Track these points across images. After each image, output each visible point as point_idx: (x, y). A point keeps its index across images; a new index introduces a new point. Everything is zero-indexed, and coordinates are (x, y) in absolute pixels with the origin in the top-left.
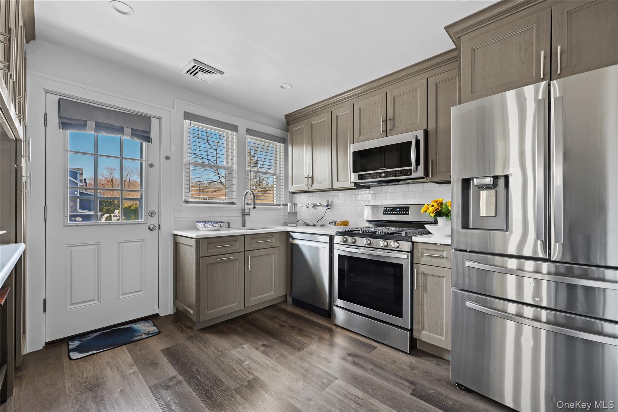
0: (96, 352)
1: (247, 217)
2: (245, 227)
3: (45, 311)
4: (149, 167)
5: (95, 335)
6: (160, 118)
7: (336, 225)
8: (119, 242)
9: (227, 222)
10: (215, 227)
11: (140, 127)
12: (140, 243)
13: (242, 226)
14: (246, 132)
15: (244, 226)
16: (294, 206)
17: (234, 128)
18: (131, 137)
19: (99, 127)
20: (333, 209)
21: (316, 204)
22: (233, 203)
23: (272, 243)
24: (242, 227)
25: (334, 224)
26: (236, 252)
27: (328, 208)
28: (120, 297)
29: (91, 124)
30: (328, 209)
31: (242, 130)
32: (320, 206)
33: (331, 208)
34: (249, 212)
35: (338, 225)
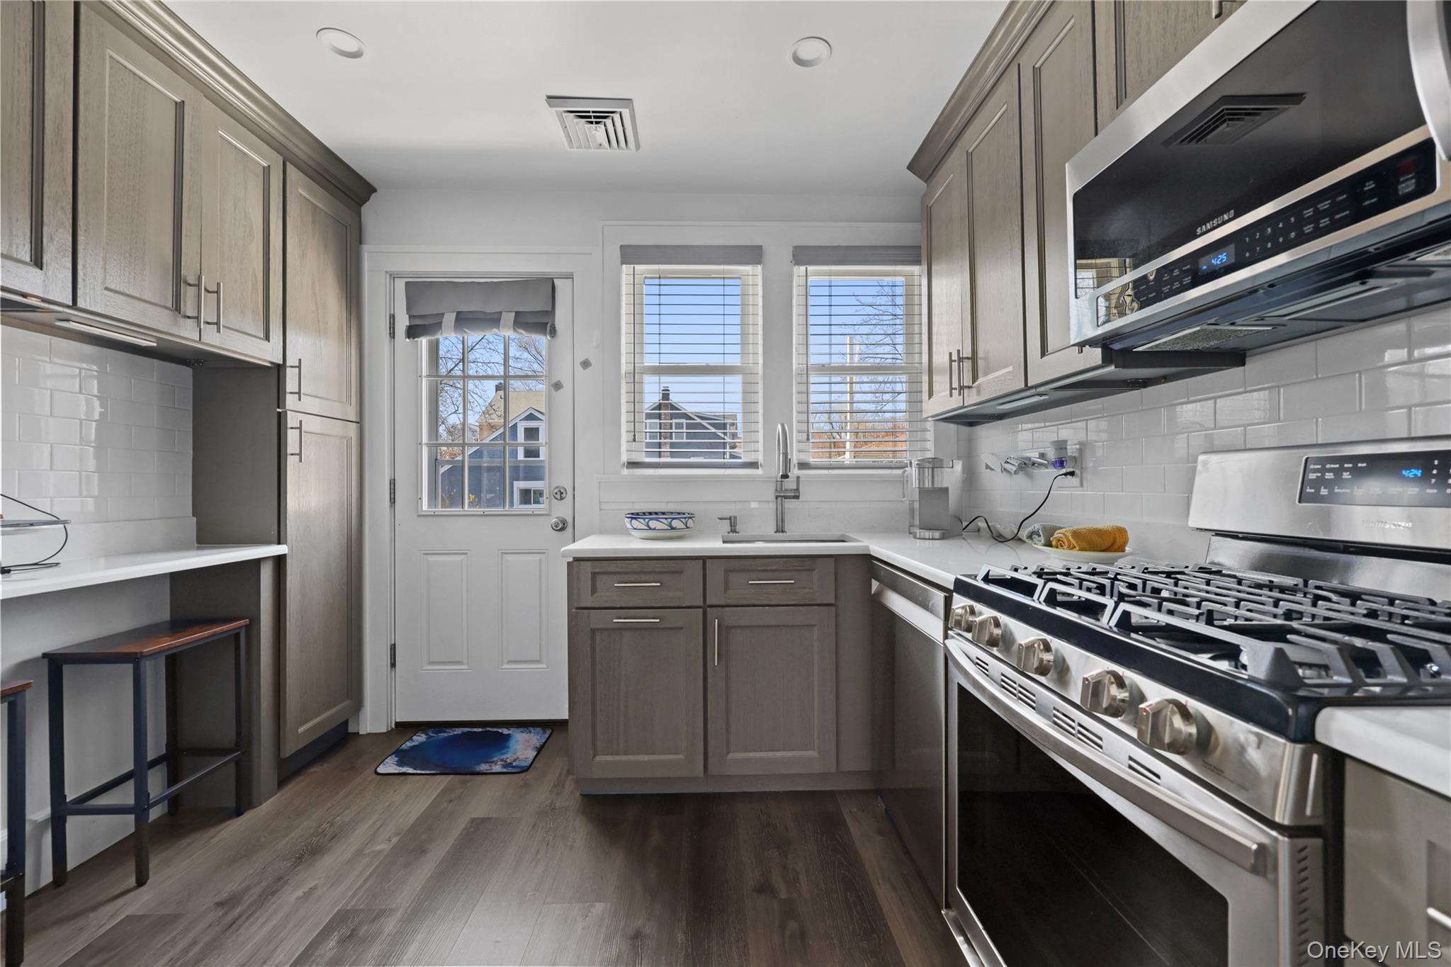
0: (411, 771)
1: (790, 504)
2: (783, 532)
3: (393, 665)
4: (552, 388)
5: (458, 731)
6: (570, 276)
7: (1054, 543)
8: (500, 551)
9: (728, 517)
10: (654, 529)
11: (536, 304)
12: (537, 557)
13: (775, 530)
14: (792, 257)
15: (780, 529)
16: (933, 468)
17: (753, 254)
18: (514, 330)
19: (465, 320)
20: (1084, 475)
21: (1029, 459)
22: (754, 465)
23: (806, 591)
24: (776, 532)
25: (1043, 540)
26: (676, 605)
27: (1064, 471)
28: (502, 667)
29: (450, 318)
30: (1066, 474)
31: (778, 253)
32: (1041, 464)
33: (1078, 472)
34: (797, 489)
35: (1060, 544)
